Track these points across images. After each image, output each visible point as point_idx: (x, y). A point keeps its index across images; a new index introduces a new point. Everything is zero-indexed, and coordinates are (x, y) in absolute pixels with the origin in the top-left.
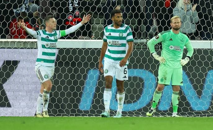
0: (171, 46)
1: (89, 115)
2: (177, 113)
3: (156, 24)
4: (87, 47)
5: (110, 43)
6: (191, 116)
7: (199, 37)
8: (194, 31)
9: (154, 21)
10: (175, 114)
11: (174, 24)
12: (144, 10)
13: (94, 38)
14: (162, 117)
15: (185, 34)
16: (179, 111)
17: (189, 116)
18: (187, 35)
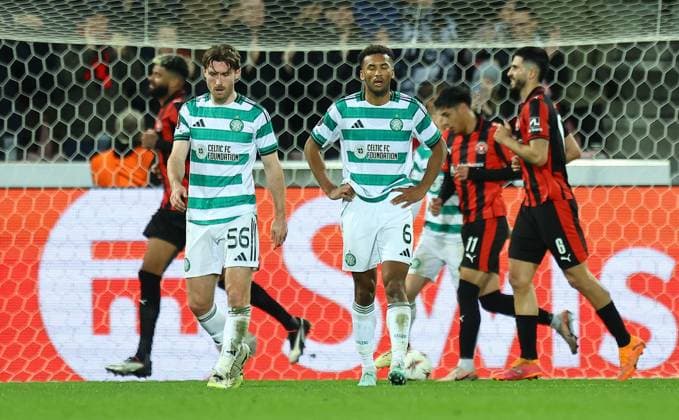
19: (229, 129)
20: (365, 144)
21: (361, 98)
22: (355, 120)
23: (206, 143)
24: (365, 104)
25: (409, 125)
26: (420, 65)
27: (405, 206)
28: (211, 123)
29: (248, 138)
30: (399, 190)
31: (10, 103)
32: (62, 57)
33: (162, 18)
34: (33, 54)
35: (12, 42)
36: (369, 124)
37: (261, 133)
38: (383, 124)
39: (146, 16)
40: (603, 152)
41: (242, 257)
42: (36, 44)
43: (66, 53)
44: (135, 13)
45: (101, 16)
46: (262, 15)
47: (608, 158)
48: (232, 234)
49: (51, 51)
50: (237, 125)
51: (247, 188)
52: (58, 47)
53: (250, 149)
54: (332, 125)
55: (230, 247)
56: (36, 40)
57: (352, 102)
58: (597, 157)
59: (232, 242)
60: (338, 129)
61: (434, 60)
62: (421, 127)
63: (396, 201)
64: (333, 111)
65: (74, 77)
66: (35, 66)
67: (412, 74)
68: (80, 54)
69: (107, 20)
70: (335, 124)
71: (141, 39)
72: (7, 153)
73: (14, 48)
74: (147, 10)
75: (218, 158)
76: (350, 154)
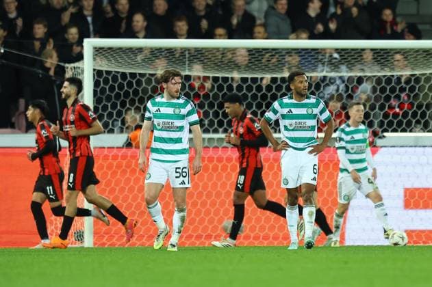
19: (173, 113)
20: (293, 121)
21: (291, 98)
22: (288, 109)
23: (161, 121)
24: (293, 101)
25: (316, 111)
26: (328, 85)
27: (315, 155)
28: (164, 110)
29: (183, 117)
30: (312, 146)
31: (117, 104)
32: (143, 80)
33: (195, 60)
34: (129, 78)
35: (118, 72)
36: (295, 111)
37: (189, 114)
38: (303, 111)
39: (187, 59)
40: (421, 129)
41: (183, 183)
42: (130, 73)
43: (145, 78)
44: (181, 58)
45: (163, 59)
46: (247, 59)
47: (424, 132)
48: (178, 170)
49: (138, 77)
50: (177, 111)
51: (185, 145)
52: (142, 75)
53: (185, 123)
54: (275, 112)
55: (176, 177)
56: (130, 71)
57: (286, 100)
58: (419, 131)
59: (178, 175)
60: (278, 115)
61: (335, 82)
62: (321, 112)
63: (311, 152)
64: (276, 105)
65: (150, 90)
66: (130, 85)
67: (324, 89)
68: (153, 79)
69: (167, 61)
70: (277, 112)
71: (184, 71)
72: (116, 129)
73: (119, 76)
74: (187, 56)
75: (168, 128)
76: (285, 127)
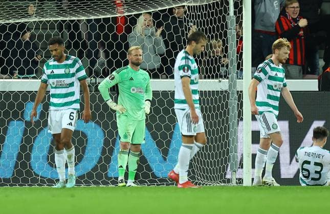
0: (133, 88)
1: (11, 185)
2: (134, 181)
3: (104, 56)
4: (7, 90)
5: (53, 83)
6: (153, 185)
7: (165, 74)
8: (157, 65)
9: (101, 52)
10: (131, 182)
11: (133, 57)
12: (87, 36)
13: (17, 78)
14: (113, 187)
15: (145, 70)
16: (137, 177)
17: (150, 185)
18: (147, 71)
21: (55, 60)
57: (51, 63)
62: (78, 71)
